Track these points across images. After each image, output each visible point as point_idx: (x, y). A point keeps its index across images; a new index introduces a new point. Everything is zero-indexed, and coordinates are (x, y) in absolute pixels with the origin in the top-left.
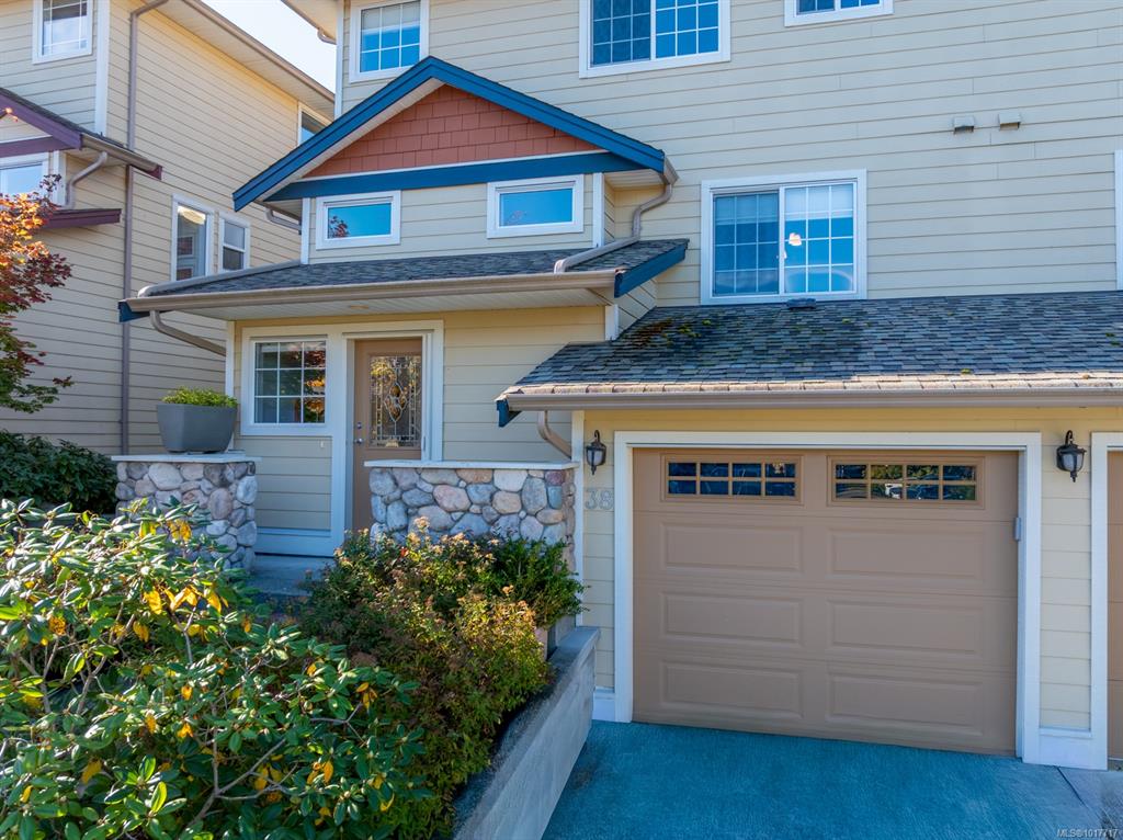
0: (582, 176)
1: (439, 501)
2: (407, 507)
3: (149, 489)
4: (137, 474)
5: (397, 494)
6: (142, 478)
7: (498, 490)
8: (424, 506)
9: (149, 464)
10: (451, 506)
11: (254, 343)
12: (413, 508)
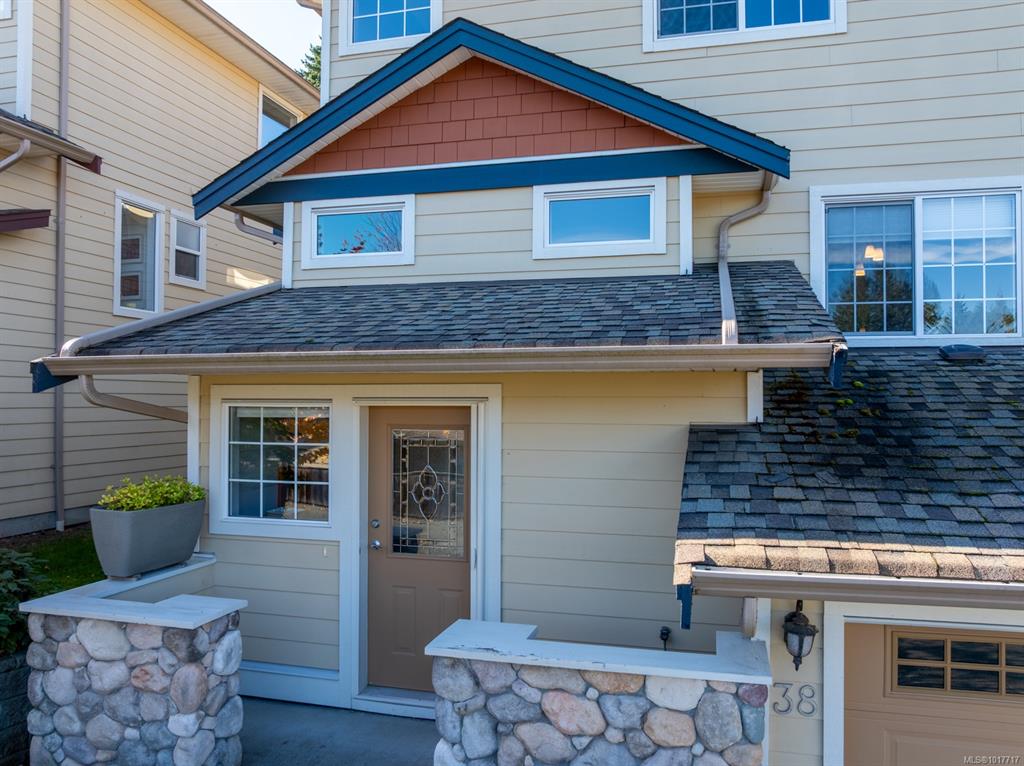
0: (663, 179)
1: (552, 718)
2: (496, 723)
3: (77, 658)
4: (59, 634)
5: (480, 701)
6: (67, 639)
7: (653, 705)
8: (524, 722)
9: (77, 620)
10: (572, 728)
11: (226, 406)
12: (505, 724)
